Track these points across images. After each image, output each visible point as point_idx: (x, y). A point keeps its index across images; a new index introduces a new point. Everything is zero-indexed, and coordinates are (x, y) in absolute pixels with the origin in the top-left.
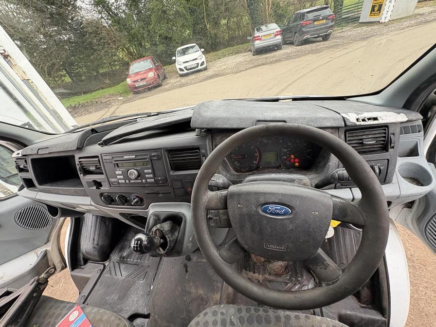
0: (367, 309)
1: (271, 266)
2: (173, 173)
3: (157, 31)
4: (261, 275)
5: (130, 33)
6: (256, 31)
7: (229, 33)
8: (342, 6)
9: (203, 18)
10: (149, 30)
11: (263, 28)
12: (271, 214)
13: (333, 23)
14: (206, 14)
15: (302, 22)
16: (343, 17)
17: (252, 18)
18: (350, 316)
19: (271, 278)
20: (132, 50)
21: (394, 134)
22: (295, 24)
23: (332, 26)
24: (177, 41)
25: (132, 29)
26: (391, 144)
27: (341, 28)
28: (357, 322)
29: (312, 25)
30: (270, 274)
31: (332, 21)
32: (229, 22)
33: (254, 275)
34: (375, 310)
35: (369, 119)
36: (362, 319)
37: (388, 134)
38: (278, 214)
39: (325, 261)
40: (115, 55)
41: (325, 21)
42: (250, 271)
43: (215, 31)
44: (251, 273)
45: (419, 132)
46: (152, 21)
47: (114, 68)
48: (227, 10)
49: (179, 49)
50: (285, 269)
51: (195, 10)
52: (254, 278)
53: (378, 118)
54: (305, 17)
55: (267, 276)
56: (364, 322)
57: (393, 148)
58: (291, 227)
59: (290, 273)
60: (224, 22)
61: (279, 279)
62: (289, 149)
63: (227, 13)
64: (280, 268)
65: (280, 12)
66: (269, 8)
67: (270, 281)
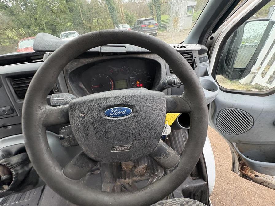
0: (197, 180)
1: (136, 170)
2: (20, 101)
3: (43, 20)
4: (130, 180)
5: (18, 19)
6: (116, 27)
7: (99, 27)
8: (160, 20)
9: (80, 16)
10: (36, 18)
11: (120, 25)
12: (114, 116)
13: (157, 28)
14: (82, 14)
15: (141, 25)
16: (162, 25)
17: (113, 20)
18: (188, 188)
19: (138, 179)
20: (21, 31)
21: (196, 58)
22: (138, 25)
23: (157, 29)
24: (61, 28)
25: (20, 16)
26: (195, 64)
27: (161, 31)
28: (192, 190)
29: (147, 27)
30: (136, 176)
31: (157, 27)
32: (98, 20)
33: (125, 181)
34: (201, 179)
35: (181, 47)
36: (195, 187)
37: (193, 58)
38: (121, 115)
39: (166, 150)
40: (3, 34)
41: (153, 26)
42: (122, 179)
43: (90, 25)
44: (123, 180)
45: (207, 61)
46: (38, 12)
47: (3, 44)
48: (96, 13)
49: (62, 33)
50: (147, 170)
51: (73, 10)
52: (125, 183)
53: (186, 46)
54: (143, 23)
55: (135, 178)
56: (196, 189)
57: (197, 67)
58: (133, 125)
59: (150, 171)
60: (95, 20)
61: (144, 178)
62: (135, 77)
63: (97, 15)
64: (143, 169)
65: (129, 19)
66: (122, 15)
67: (137, 182)
